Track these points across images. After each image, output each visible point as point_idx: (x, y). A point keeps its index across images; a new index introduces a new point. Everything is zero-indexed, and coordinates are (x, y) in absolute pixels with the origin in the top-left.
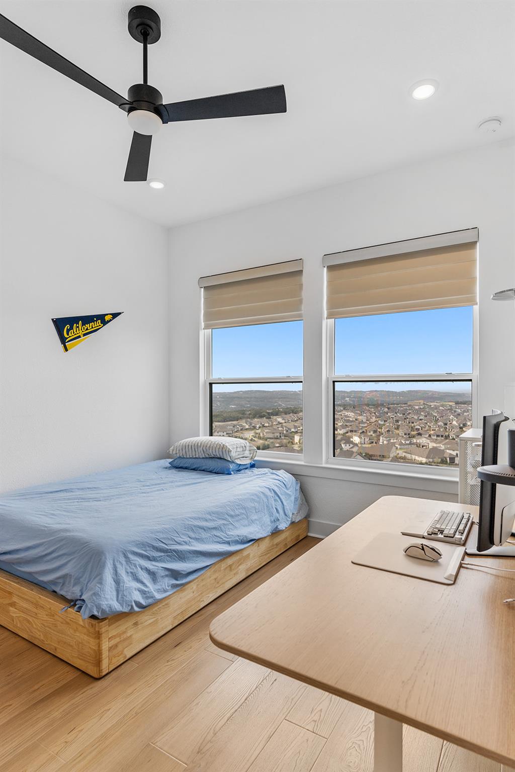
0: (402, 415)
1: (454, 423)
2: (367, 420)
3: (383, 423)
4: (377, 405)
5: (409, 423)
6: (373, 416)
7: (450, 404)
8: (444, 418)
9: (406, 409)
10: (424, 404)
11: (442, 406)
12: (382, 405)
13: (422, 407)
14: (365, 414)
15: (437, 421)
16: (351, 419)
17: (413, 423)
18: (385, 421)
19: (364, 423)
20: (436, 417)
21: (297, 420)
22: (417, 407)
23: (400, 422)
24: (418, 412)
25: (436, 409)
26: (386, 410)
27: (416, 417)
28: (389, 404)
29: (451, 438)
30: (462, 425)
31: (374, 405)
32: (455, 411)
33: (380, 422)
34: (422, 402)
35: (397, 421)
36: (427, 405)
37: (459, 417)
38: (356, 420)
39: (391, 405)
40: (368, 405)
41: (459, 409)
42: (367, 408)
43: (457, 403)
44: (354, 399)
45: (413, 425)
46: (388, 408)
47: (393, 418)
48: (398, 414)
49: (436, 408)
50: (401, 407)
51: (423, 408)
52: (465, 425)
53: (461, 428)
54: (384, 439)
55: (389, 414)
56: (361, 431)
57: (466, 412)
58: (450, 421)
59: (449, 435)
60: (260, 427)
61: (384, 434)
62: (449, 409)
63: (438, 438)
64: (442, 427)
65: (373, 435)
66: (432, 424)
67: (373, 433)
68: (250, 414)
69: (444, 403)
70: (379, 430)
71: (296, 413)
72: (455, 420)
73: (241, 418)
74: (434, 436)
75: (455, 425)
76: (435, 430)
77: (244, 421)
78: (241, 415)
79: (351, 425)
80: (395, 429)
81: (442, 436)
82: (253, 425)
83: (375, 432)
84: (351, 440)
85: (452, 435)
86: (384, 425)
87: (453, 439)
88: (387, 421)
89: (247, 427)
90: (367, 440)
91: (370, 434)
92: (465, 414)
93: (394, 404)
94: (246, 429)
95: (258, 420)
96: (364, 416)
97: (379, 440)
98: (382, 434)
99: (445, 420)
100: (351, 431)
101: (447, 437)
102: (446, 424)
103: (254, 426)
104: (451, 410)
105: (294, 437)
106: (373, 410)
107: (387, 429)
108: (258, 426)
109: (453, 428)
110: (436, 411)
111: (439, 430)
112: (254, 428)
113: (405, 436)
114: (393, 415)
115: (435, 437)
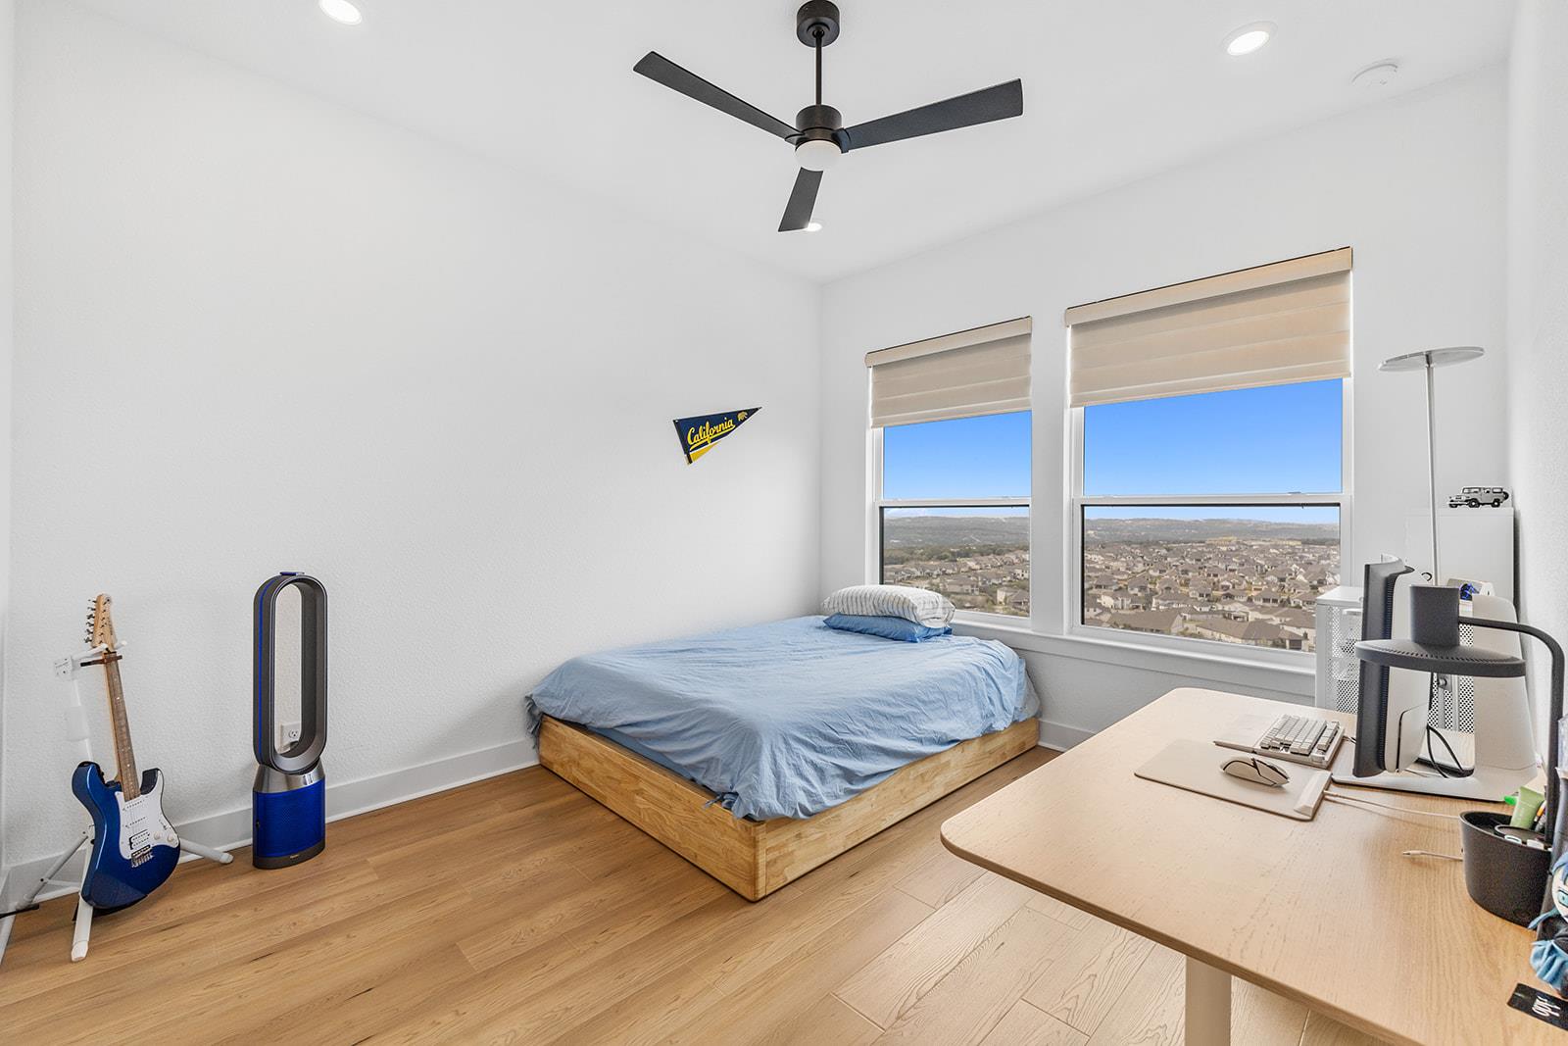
0: (1194, 562)
1: (1300, 577)
2: (1127, 569)
3: (1157, 574)
4: (1145, 544)
5: (1209, 575)
6: (1140, 562)
7: (1291, 543)
8: (1280, 568)
9: (1203, 552)
10: (1238, 543)
11: (1276, 547)
12: (1157, 543)
13: (1234, 549)
14: (1123, 559)
15: (1264, 573)
16: (1098, 567)
17: (1216, 576)
18: (1161, 571)
19: (1124, 573)
20: (1262, 566)
21: (1001, 566)
22: (1224, 549)
23: (1190, 574)
24: (1226, 557)
25: (1262, 552)
26: (1164, 552)
27: (1222, 566)
28: (1169, 543)
29: (1293, 605)
30: (1315, 583)
31: (1141, 543)
32: (1301, 557)
33: (1151, 572)
34: (1234, 539)
35: (1185, 572)
36: (1244, 544)
37: (1310, 567)
38: (1108, 567)
39: (1174, 543)
40: (1129, 543)
41: (1309, 552)
42: (1129, 549)
43: (1305, 542)
44: (1103, 532)
45: (1216, 579)
46: (1168, 550)
47: (1176, 566)
48: (1187, 560)
49: (1263, 550)
50: (1192, 547)
51: (1236, 550)
52: (1321, 583)
53: (1314, 588)
54: (1161, 602)
55: (1169, 559)
56: (1114, 588)
57: (1325, 559)
58: (1291, 575)
59: (1288, 600)
60: (938, 575)
61: (1160, 593)
62: (1289, 553)
63: (1267, 604)
64: (1275, 585)
65: (1140, 594)
66: (1255, 578)
67: (1139, 591)
68: (922, 554)
69: (1280, 543)
70: (1149, 586)
71: (998, 554)
72: (1301, 572)
73: (907, 560)
74: (1257, 598)
75: (1301, 581)
76: (1260, 590)
77: (913, 563)
78: (907, 555)
79: (1097, 577)
80: (1181, 585)
81: (1275, 601)
82: (928, 571)
83: (1142, 589)
84: (1098, 601)
85: (1295, 600)
86: (1159, 577)
87: (1298, 607)
88: (1165, 571)
89: (919, 574)
90: (1127, 602)
91: (1132, 592)
92: (1323, 562)
93: (1180, 543)
94: (918, 577)
95: (936, 563)
96: (1122, 562)
97: (1151, 603)
98: (1157, 593)
99: (1283, 571)
100: (1099, 587)
101: (1284, 603)
102: (1282, 580)
103: (928, 574)
104: (1293, 553)
105: (996, 592)
106: (1138, 551)
107: (1166, 586)
108: (935, 573)
109: (1298, 587)
110: (1262, 556)
111: (1270, 590)
112: (930, 575)
113: (1199, 599)
114: (1178, 561)
115: (1261, 603)
